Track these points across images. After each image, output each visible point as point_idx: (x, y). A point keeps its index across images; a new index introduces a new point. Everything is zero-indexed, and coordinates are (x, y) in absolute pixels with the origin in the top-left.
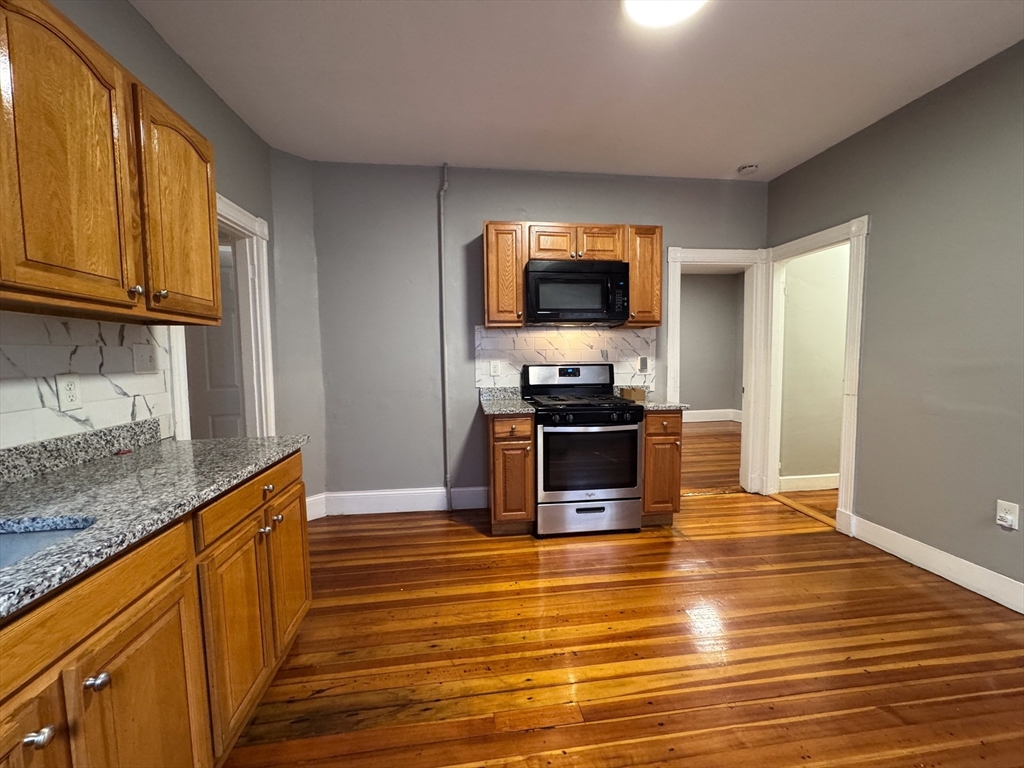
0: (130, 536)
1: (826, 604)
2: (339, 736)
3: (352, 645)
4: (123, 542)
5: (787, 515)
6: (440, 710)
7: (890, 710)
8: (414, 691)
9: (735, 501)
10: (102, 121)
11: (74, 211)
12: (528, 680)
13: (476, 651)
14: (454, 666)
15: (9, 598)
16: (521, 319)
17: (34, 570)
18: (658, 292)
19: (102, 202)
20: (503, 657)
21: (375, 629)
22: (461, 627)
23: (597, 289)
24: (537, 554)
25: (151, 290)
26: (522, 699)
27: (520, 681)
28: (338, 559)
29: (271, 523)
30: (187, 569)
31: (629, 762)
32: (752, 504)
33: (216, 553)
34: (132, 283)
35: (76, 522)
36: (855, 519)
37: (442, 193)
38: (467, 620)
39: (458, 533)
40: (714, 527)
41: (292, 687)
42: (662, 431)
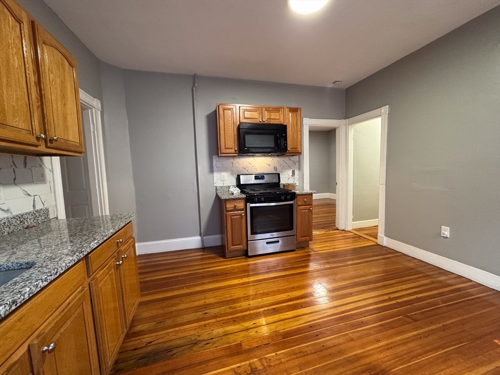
0: (60, 269)
1: (378, 275)
2: (165, 362)
3: (164, 318)
4: (57, 273)
5: (357, 239)
6: (214, 343)
7: (408, 317)
8: (199, 336)
9: (334, 234)
10: (18, 41)
11: (5, 92)
12: (254, 324)
13: (227, 313)
14: (218, 321)
15: (5, 306)
16: (237, 152)
17: (13, 291)
18: (300, 139)
19: (19, 87)
20: (240, 314)
21: (174, 308)
22: (218, 303)
23: (272, 138)
24: (249, 265)
25: (48, 137)
26: (252, 333)
27: (251, 324)
28: (148, 276)
29: (121, 259)
30: (84, 286)
31: (306, 354)
32: (341, 235)
33: (98, 276)
34: (38, 133)
35: (21, 265)
36: (385, 238)
37: (194, 89)
38: (220, 299)
39: (209, 258)
40: (327, 246)
41: (134, 342)
42: (304, 204)
